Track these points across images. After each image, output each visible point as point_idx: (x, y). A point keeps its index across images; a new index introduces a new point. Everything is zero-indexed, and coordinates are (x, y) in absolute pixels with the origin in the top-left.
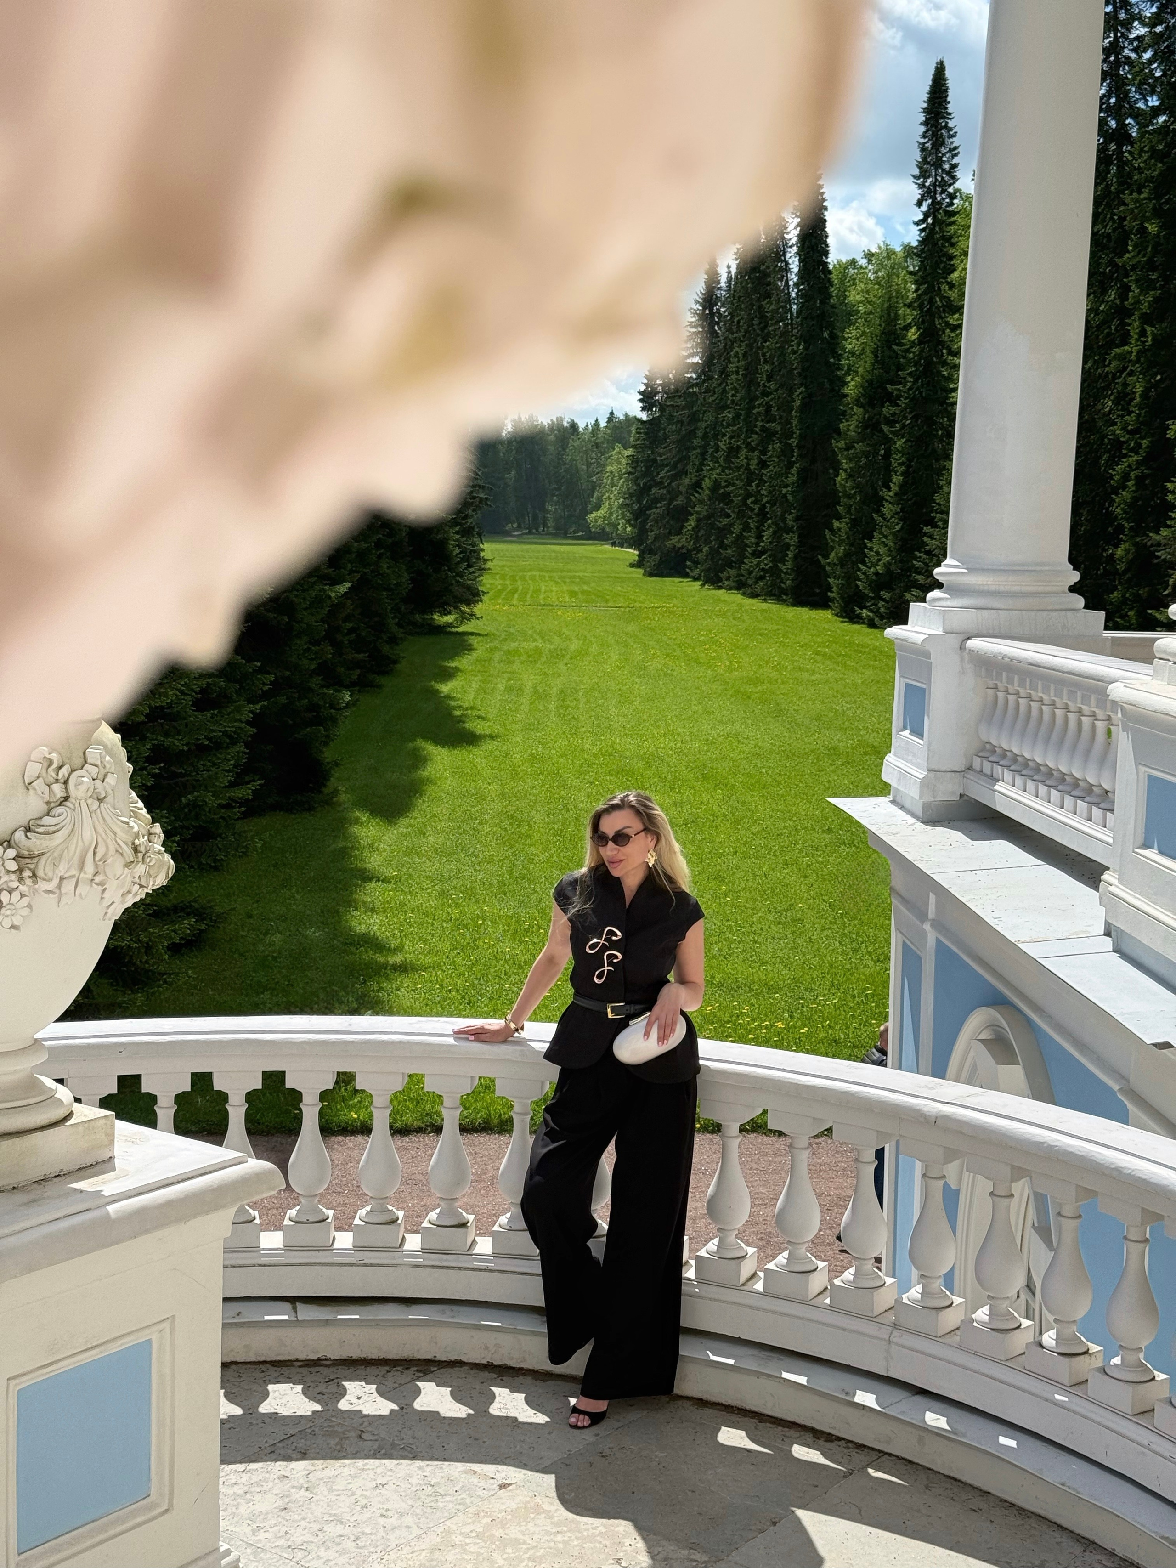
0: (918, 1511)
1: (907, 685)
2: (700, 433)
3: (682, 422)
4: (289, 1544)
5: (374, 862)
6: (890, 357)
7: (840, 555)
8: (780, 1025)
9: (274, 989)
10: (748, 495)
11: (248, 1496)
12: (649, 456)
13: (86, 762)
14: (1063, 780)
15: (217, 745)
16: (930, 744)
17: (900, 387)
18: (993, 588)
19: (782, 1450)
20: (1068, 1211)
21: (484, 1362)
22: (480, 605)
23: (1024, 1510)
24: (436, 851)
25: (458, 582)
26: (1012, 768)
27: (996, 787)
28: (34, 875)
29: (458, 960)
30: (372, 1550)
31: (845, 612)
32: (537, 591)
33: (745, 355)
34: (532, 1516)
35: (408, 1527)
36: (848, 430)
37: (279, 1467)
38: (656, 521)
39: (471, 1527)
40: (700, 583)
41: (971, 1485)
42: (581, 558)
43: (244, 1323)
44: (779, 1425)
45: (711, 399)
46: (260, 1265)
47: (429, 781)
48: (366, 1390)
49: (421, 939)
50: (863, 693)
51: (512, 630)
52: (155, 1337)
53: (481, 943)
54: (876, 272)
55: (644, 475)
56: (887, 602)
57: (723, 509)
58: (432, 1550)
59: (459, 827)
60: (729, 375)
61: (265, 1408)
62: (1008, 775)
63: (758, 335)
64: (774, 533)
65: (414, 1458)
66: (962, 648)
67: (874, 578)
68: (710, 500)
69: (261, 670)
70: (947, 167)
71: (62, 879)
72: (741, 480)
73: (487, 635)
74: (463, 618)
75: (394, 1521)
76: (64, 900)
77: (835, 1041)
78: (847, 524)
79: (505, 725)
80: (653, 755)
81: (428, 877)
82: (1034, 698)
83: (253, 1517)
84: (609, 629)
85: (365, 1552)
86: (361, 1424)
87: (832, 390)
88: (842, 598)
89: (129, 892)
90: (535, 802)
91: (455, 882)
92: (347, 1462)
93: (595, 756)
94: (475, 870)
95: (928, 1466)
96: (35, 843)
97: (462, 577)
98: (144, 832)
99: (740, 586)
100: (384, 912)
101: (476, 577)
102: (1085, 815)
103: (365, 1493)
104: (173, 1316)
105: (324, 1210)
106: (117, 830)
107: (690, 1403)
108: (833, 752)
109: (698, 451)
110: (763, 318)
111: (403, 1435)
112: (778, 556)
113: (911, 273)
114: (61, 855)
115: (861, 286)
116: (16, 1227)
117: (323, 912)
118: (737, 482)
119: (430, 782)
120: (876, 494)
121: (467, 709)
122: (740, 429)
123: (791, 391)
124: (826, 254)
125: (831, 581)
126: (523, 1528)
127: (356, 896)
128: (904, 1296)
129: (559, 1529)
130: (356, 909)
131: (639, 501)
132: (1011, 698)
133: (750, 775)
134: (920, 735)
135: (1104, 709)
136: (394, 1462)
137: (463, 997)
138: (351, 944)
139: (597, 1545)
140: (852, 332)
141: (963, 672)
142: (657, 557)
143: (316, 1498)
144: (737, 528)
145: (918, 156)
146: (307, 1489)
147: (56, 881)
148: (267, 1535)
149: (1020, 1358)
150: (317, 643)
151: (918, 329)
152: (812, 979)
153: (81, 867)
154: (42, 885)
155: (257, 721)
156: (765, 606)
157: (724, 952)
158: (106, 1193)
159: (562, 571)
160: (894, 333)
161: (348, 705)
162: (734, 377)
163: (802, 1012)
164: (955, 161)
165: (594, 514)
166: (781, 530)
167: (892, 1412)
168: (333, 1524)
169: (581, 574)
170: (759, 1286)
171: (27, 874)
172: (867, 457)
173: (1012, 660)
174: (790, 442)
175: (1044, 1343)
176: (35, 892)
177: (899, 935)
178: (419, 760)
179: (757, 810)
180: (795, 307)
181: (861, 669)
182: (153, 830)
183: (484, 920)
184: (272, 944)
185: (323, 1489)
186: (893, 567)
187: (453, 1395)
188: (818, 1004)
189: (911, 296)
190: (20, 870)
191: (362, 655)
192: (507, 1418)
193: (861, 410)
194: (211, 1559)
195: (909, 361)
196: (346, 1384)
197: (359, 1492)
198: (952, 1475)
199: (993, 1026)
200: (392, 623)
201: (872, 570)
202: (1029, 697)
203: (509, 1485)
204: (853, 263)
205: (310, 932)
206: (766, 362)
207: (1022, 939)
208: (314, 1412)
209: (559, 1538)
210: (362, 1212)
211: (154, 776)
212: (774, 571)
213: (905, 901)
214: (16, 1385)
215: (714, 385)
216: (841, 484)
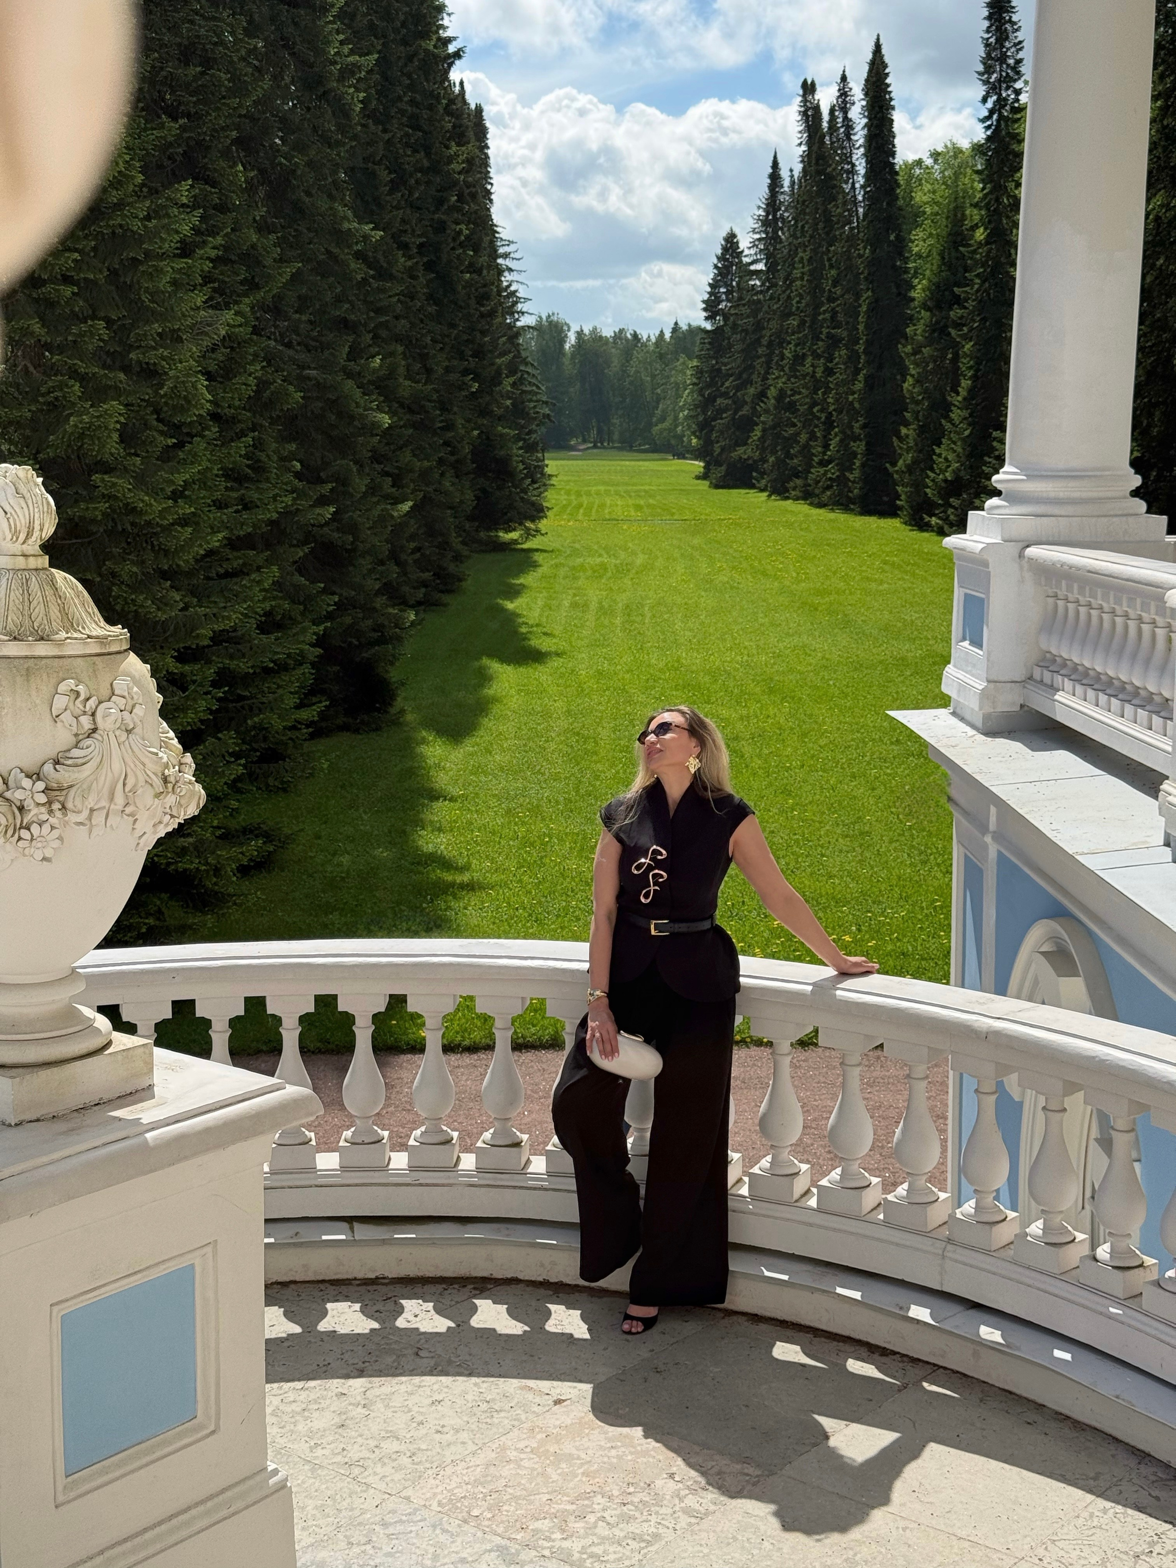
0: (973, 1424)
1: (966, 595)
2: (765, 341)
3: (746, 331)
4: (346, 1460)
5: (442, 780)
6: (957, 258)
7: (909, 462)
8: (847, 938)
9: (343, 909)
10: (815, 404)
11: (306, 1414)
12: (713, 366)
13: (113, 694)
14: (1123, 689)
15: (282, 668)
16: (989, 654)
17: (967, 289)
18: (1052, 495)
19: (837, 1365)
20: (1121, 1124)
21: (541, 1279)
22: (544, 521)
23: (1079, 1422)
24: (502, 769)
25: (522, 498)
26: (1072, 677)
27: (1057, 697)
28: (64, 807)
29: (526, 878)
30: (428, 1466)
31: (914, 520)
32: (602, 506)
33: (810, 260)
34: (587, 1431)
35: (463, 1443)
36: (915, 334)
37: (336, 1384)
38: (722, 432)
39: (526, 1443)
40: (766, 494)
41: (1026, 1398)
42: (647, 471)
43: (302, 1243)
44: (834, 1340)
45: (775, 307)
46: (317, 1186)
47: (495, 700)
48: (423, 1308)
49: (487, 856)
50: (931, 603)
51: (577, 546)
52: (197, 1262)
53: (548, 861)
54: (942, 172)
55: (708, 386)
56: (956, 509)
57: (789, 419)
58: (487, 1466)
59: (525, 745)
60: (794, 281)
61: (324, 1326)
62: (1068, 684)
63: (824, 240)
64: (841, 441)
65: (470, 1375)
66: (1021, 555)
67: (943, 485)
68: (776, 408)
69: (324, 591)
70: (1011, 62)
71: (92, 810)
72: (807, 389)
73: (552, 551)
74: (529, 534)
75: (449, 1437)
76: (95, 832)
77: (903, 954)
78: (915, 430)
79: (571, 642)
80: (719, 669)
81: (495, 796)
82: (1094, 606)
83: (311, 1434)
84: (675, 542)
85: (421, 1468)
86: (419, 1341)
87: (899, 294)
88: (911, 507)
89: (160, 822)
90: (601, 718)
91: (521, 800)
92: (404, 1379)
93: (661, 670)
94: (542, 788)
95: (982, 1378)
96: (65, 776)
97: (526, 493)
98: (175, 762)
99: (807, 496)
100: (451, 831)
101: (541, 493)
102: (1145, 723)
103: (421, 1410)
104: (216, 1241)
105: (379, 1131)
106: (146, 761)
107: (744, 1318)
108: (902, 662)
109: (763, 359)
110: (828, 221)
111: (459, 1352)
112: (845, 465)
113: (978, 172)
114: (89, 788)
115: (927, 187)
116: (56, 1156)
117: (390, 832)
118: (803, 391)
119: (497, 701)
120: (945, 400)
121: (532, 626)
122: (806, 336)
123: (858, 296)
124: (893, 154)
125: (899, 489)
126: (577, 1444)
127: (422, 816)
128: (957, 1211)
129: (614, 1444)
130: (423, 829)
131: (704, 412)
132: (1071, 606)
133: (817, 688)
134: (980, 646)
135: (1163, 615)
136: (450, 1379)
137: (530, 915)
138: (418, 863)
139: (651, 1460)
140: (918, 234)
141: (1022, 581)
142: (724, 468)
143: (372, 1415)
144: (803, 437)
145: (981, 51)
146: (364, 1406)
147: (86, 813)
148: (324, 1452)
149: (1074, 1272)
150: (382, 563)
151: (986, 229)
152: (880, 891)
153: (112, 799)
154: (72, 818)
155: (321, 641)
156: (832, 516)
157: (791, 866)
158: (144, 1121)
159: (627, 484)
160: (960, 234)
161: (413, 624)
162: (798, 283)
163: (870, 925)
164: (1019, 56)
165: (660, 426)
166: (848, 438)
167: (946, 1326)
168: (389, 1440)
169: (647, 488)
170: (813, 1202)
171: (56, 806)
172: (935, 361)
173: (1071, 568)
174: (857, 348)
175: (1098, 1257)
176: (66, 824)
177: (962, 849)
178: (484, 678)
179: (824, 723)
180: (861, 210)
181: (930, 578)
182: (184, 760)
183: (551, 838)
184: (340, 865)
185: (380, 1405)
186: (962, 473)
187: (510, 1312)
188: (886, 917)
189: (979, 195)
190: (50, 803)
191: (427, 574)
192: (563, 1334)
193: (928, 314)
194: (258, 1478)
195: (976, 262)
196: (403, 1302)
197: (416, 1409)
198: (1006, 1388)
199: (1054, 938)
200: (455, 541)
201: (941, 476)
202: (1089, 605)
203: (564, 1401)
204: (919, 162)
205: (378, 852)
206: (831, 266)
207: (1080, 851)
208: (372, 1330)
209: (613, 1452)
210: (417, 1133)
211: (219, 700)
212: (842, 480)
213: (966, 813)
214: (59, 1311)
215: (779, 292)
216: (908, 391)
